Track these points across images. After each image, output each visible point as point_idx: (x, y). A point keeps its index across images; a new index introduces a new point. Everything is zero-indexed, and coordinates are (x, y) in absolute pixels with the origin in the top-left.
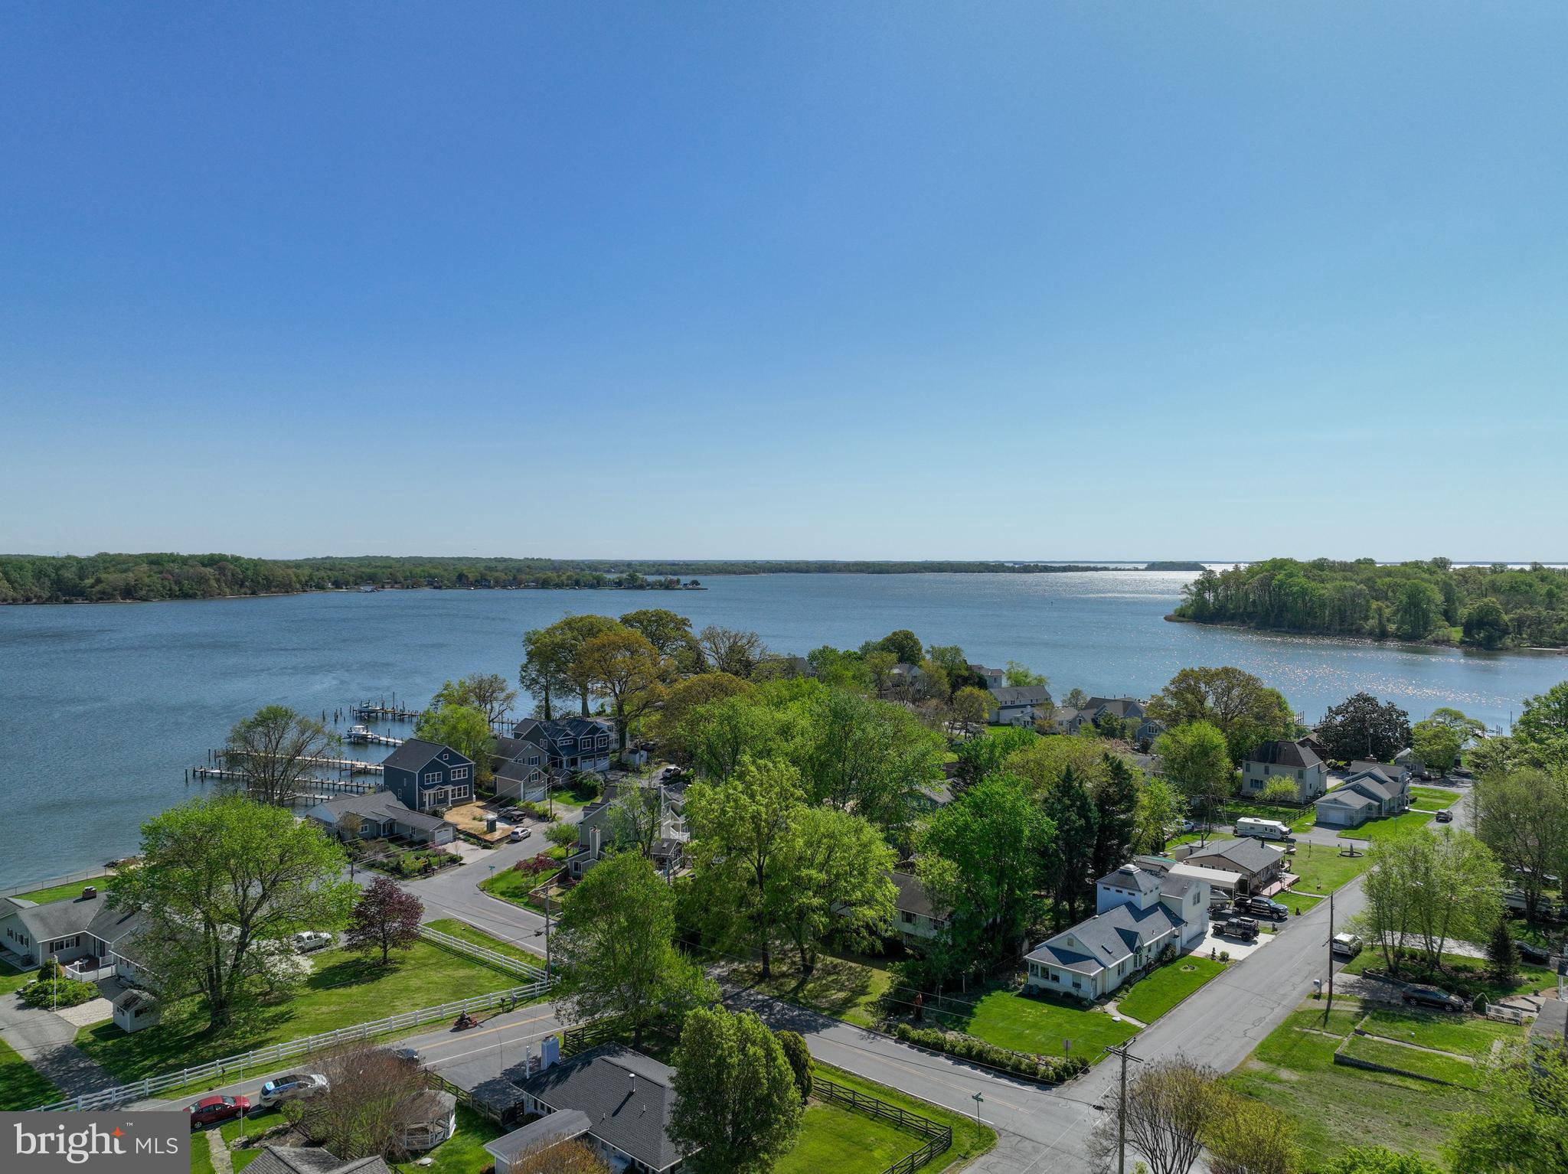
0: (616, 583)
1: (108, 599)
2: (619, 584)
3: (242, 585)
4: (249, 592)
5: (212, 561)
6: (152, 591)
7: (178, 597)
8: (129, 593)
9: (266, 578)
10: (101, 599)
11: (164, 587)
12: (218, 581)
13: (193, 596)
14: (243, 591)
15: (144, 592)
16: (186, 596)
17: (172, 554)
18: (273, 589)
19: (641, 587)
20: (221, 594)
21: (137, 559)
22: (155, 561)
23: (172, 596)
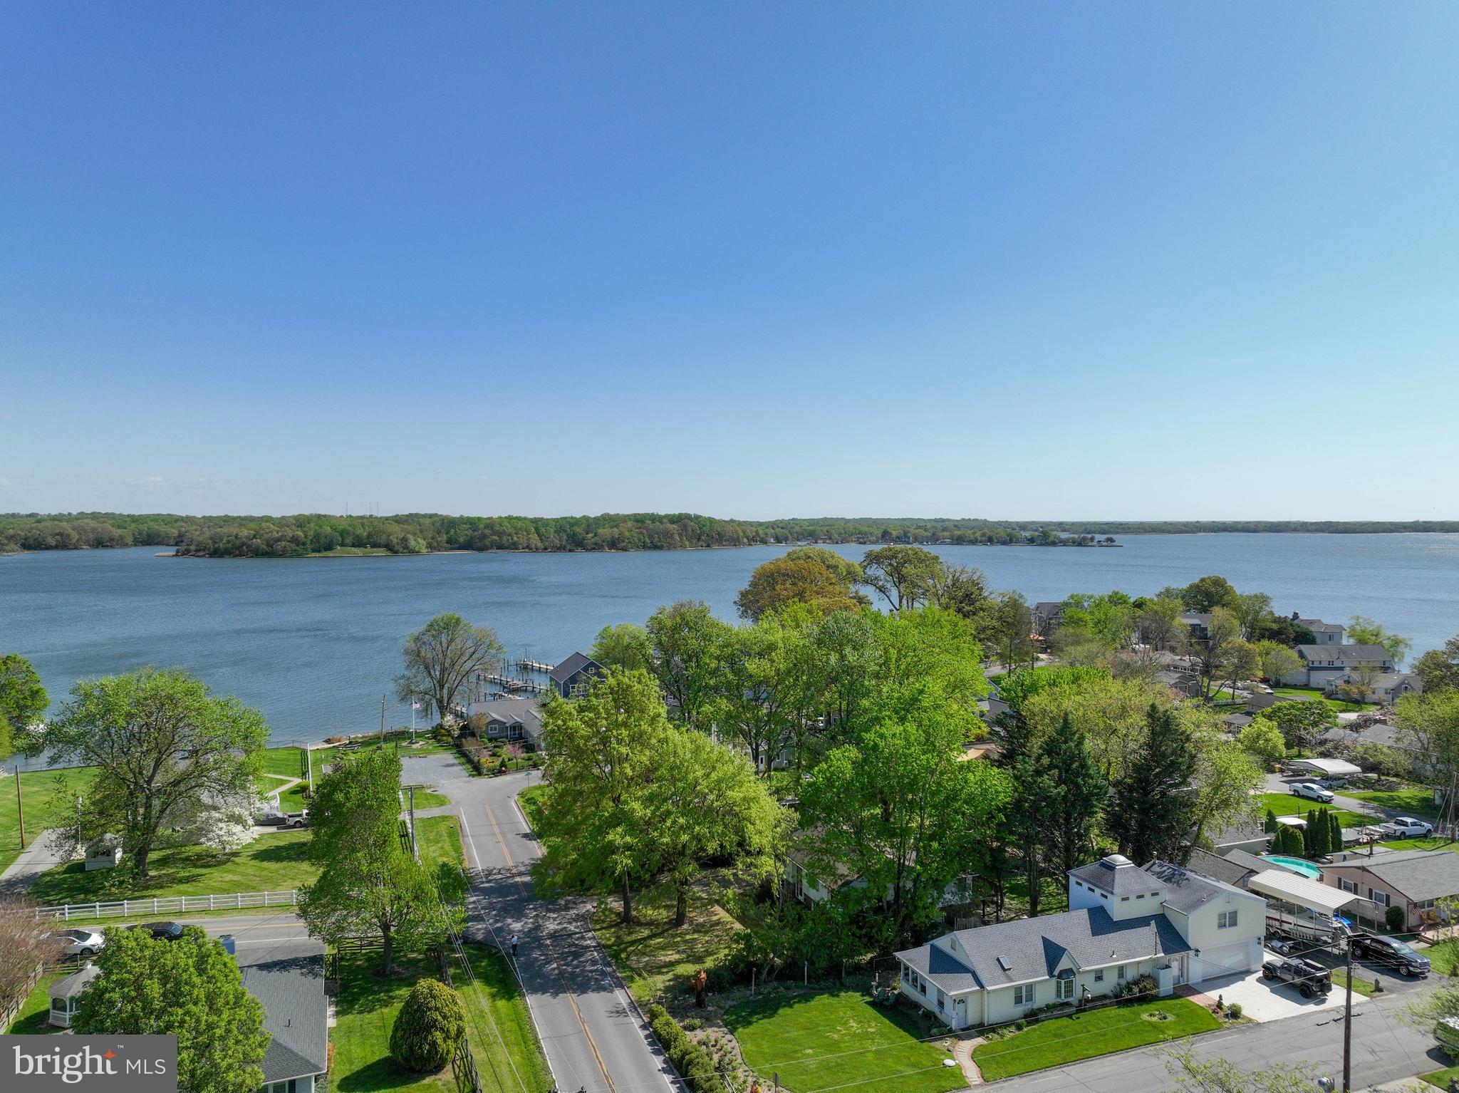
0: (1029, 540)
1: (599, 549)
2: (1031, 541)
3: (699, 539)
4: (704, 545)
5: (680, 520)
6: (631, 543)
7: (649, 548)
8: (614, 544)
9: (719, 534)
10: (594, 549)
11: (640, 540)
12: (680, 535)
13: (660, 548)
14: (700, 543)
15: (624, 544)
16: (656, 547)
17: (653, 514)
18: (724, 543)
19: (1053, 544)
20: (683, 547)
21: (625, 518)
22: (640, 519)
23: (645, 547)
